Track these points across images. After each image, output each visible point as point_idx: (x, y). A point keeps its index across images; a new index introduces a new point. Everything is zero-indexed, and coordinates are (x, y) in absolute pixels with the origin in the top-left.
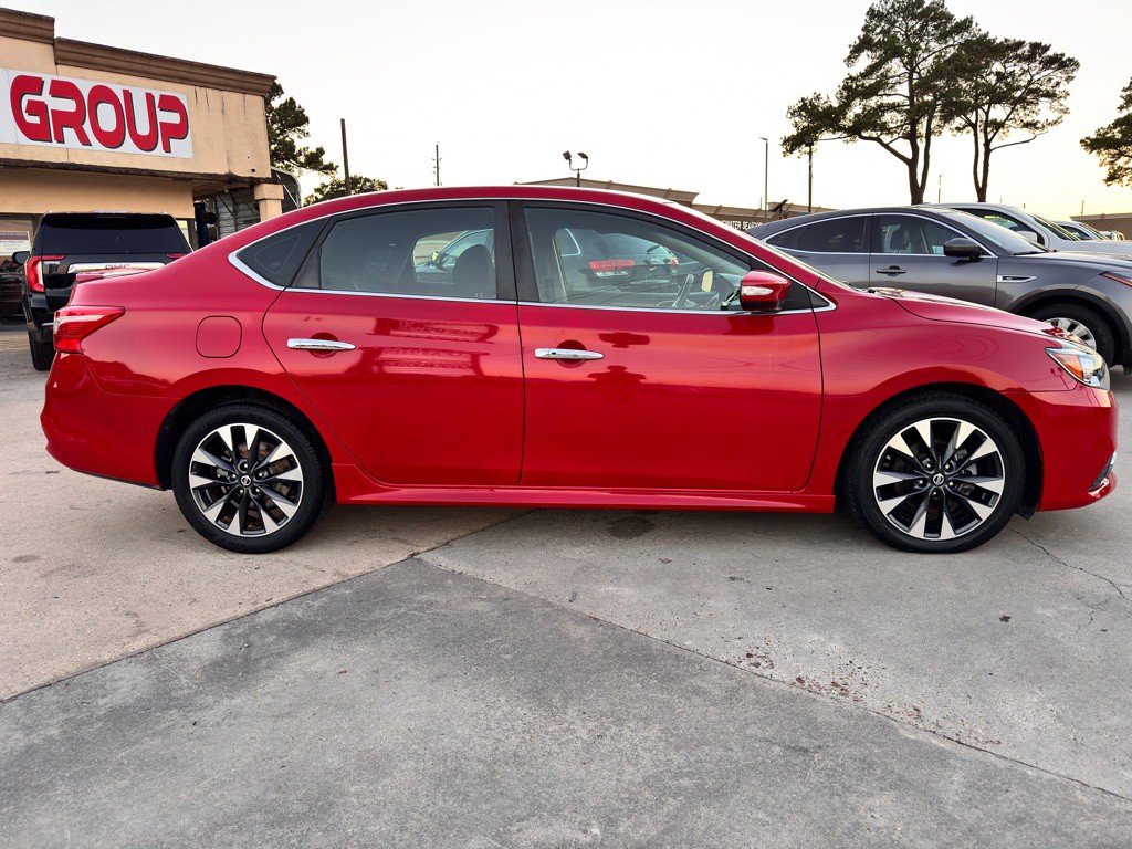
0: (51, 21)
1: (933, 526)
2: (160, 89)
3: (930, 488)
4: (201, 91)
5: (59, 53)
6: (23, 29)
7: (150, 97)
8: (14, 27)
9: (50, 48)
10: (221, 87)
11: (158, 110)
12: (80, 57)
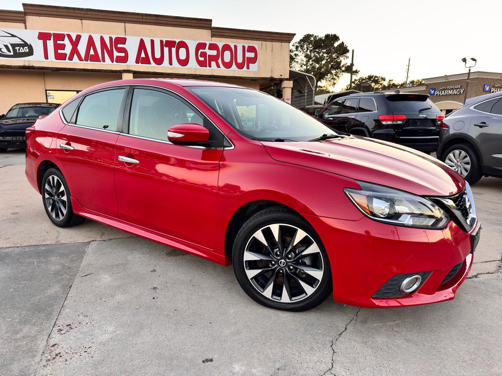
0: (211, 21)
1: (277, 292)
2: (248, 43)
3: (276, 268)
4: (264, 43)
5: (213, 33)
6: (201, 25)
7: (244, 47)
8: (198, 25)
9: (210, 31)
10: (272, 40)
11: (246, 52)
12: (220, 34)
